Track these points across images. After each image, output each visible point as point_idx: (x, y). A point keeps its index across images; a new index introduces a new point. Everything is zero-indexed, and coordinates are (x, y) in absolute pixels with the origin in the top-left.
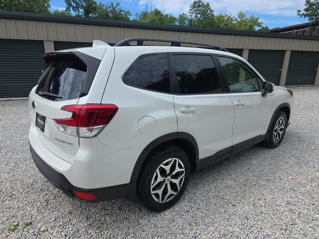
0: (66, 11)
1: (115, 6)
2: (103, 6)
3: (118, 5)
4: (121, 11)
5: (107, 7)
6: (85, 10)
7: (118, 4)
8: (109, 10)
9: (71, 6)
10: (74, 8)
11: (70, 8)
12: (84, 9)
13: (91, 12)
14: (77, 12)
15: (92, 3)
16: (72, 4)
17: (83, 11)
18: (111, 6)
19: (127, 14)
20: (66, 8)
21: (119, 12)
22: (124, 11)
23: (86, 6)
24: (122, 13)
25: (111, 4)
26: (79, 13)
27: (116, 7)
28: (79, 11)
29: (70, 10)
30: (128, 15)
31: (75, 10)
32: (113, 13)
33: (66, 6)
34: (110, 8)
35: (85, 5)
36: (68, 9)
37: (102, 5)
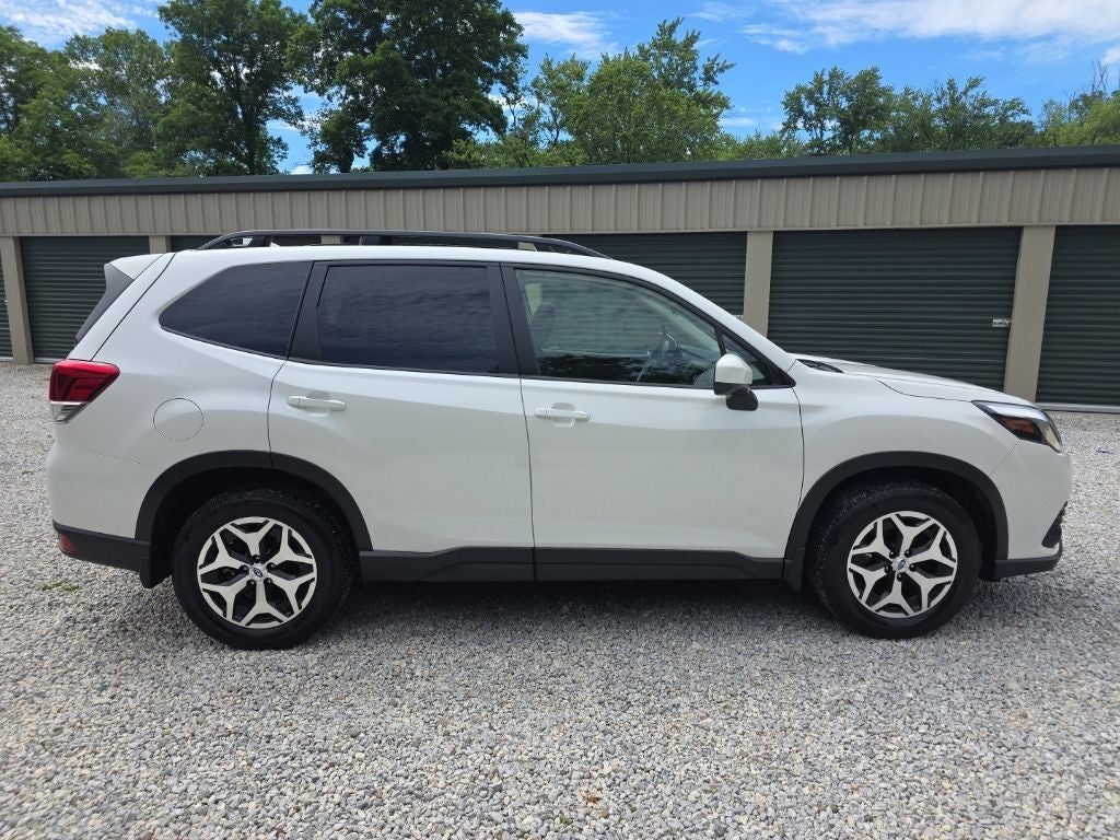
0: (783, 132)
1: (961, 89)
2: (915, 99)
3: (974, 84)
4: (984, 104)
5: (927, 101)
6: (843, 122)
7: (977, 80)
8: (935, 106)
9: (799, 116)
10: (807, 118)
11: (796, 121)
12: (840, 120)
13: (864, 125)
14: (818, 131)
15: (871, 94)
16: (806, 110)
17: (838, 124)
18: (944, 94)
19: (1009, 113)
20: (784, 124)
21: (974, 108)
22: (995, 103)
23: (849, 107)
24: (989, 110)
25: (945, 87)
26: (822, 135)
27: (965, 93)
28: (823, 128)
29: (795, 127)
30: (1012, 115)
31: (810, 125)
32: (951, 115)
33: (785, 118)
34: (939, 100)
35: (844, 104)
36: (789, 126)
37: (910, 97)
